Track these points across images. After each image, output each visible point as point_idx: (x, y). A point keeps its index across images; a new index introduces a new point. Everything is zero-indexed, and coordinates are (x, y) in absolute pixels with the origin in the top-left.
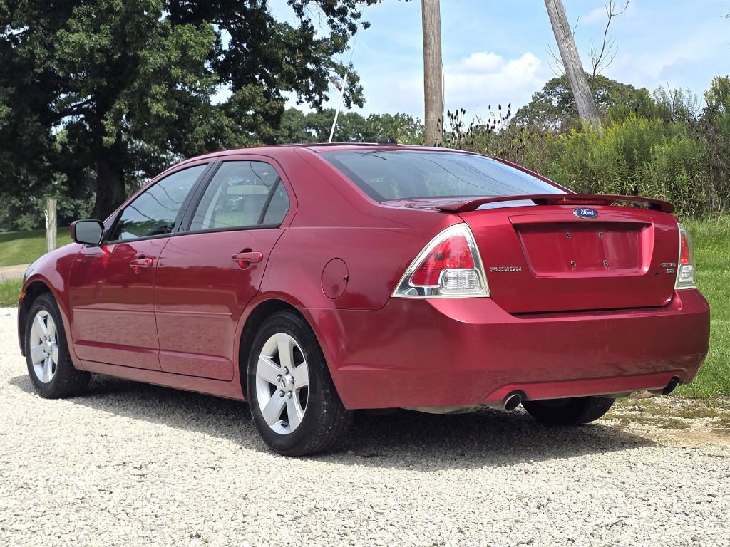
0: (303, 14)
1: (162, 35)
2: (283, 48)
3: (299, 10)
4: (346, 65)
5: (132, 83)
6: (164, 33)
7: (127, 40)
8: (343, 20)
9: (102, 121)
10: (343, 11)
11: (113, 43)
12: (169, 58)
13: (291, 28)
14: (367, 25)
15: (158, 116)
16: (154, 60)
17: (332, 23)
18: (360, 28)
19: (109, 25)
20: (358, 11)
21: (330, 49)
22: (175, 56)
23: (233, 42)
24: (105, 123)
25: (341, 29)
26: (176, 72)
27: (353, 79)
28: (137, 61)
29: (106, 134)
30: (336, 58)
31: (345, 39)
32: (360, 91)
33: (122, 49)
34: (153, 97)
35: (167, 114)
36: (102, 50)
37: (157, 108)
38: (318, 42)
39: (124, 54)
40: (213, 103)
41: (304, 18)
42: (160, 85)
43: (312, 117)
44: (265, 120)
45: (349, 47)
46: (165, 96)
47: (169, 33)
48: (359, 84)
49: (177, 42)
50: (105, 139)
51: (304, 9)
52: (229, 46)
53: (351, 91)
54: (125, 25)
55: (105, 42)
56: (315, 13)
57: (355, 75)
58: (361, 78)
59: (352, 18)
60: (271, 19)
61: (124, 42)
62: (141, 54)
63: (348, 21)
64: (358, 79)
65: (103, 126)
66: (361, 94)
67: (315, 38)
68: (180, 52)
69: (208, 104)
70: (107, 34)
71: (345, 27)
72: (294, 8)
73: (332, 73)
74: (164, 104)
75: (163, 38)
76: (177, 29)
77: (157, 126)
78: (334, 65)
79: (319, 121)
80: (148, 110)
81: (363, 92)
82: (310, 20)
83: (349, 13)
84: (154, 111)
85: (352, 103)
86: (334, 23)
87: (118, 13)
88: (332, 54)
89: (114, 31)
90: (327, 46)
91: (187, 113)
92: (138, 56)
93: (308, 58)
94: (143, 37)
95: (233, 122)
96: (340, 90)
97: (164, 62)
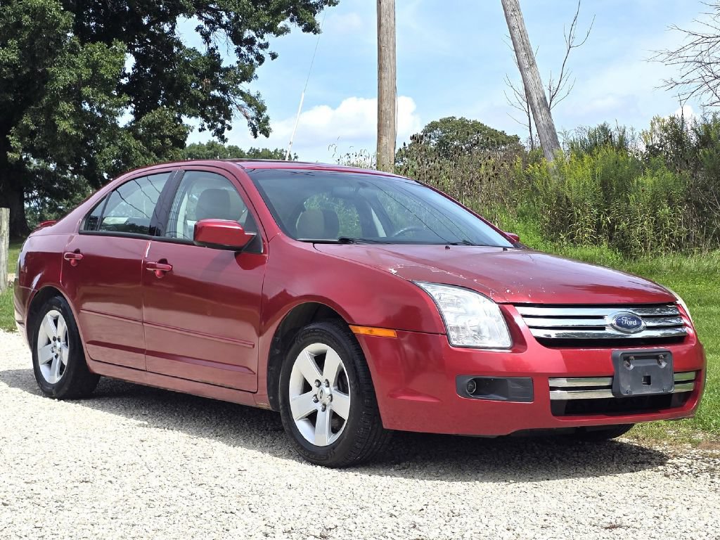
0: (210, 41)
1: (71, 52)
2: (192, 74)
3: (206, 37)
4: (253, 94)
5: (40, 99)
6: (73, 50)
7: (37, 55)
8: (250, 50)
9: (7, 136)
10: (251, 42)
11: (21, 58)
12: (79, 76)
13: (199, 54)
14: (274, 56)
15: (64, 133)
16: (64, 77)
17: (239, 52)
18: (268, 58)
19: (18, 40)
20: (266, 41)
21: (238, 77)
22: (86, 75)
23: (136, 66)
24: (10, 138)
25: (249, 59)
26: (87, 90)
27: (260, 109)
28: (47, 78)
29: (12, 150)
30: (244, 86)
31: (252, 68)
32: (266, 121)
33: (31, 65)
34: (61, 114)
35: (74, 133)
36: (10, 64)
37: (64, 126)
38: (227, 69)
39: (34, 70)
40: (121, 125)
41: (211, 45)
42: (68, 102)
43: (194, 148)
44: (173, 145)
45: (256, 77)
46: (72, 114)
47: (79, 50)
48: (265, 114)
49: (88, 61)
50: (10, 154)
51: (211, 37)
52: (133, 69)
53: (258, 120)
54: (34, 41)
55: (14, 57)
56: (223, 41)
57: (262, 104)
58: (268, 108)
59: (259, 49)
60: (179, 44)
61: (33, 57)
62: (51, 70)
63: (255, 51)
64: (264, 109)
65: (8, 142)
66: (268, 124)
67: (224, 65)
68: (90, 70)
69: (115, 126)
70: (15, 48)
71: (252, 57)
72: (202, 34)
73: (239, 101)
74: (72, 122)
75: (73, 56)
76: (87, 47)
77: (63, 143)
78: (242, 93)
79: (201, 152)
80: (56, 127)
81: (269, 122)
82: (217, 47)
83: (257, 43)
84: (60, 129)
85: (258, 133)
86: (242, 52)
87: (27, 28)
88: (240, 82)
89: (21, 46)
90: (235, 74)
91: (93, 133)
92: (47, 72)
93: (215, 85)
94: (52, 53)
95: (141, 144)
96: (247, 118)
97: (74, 79)
